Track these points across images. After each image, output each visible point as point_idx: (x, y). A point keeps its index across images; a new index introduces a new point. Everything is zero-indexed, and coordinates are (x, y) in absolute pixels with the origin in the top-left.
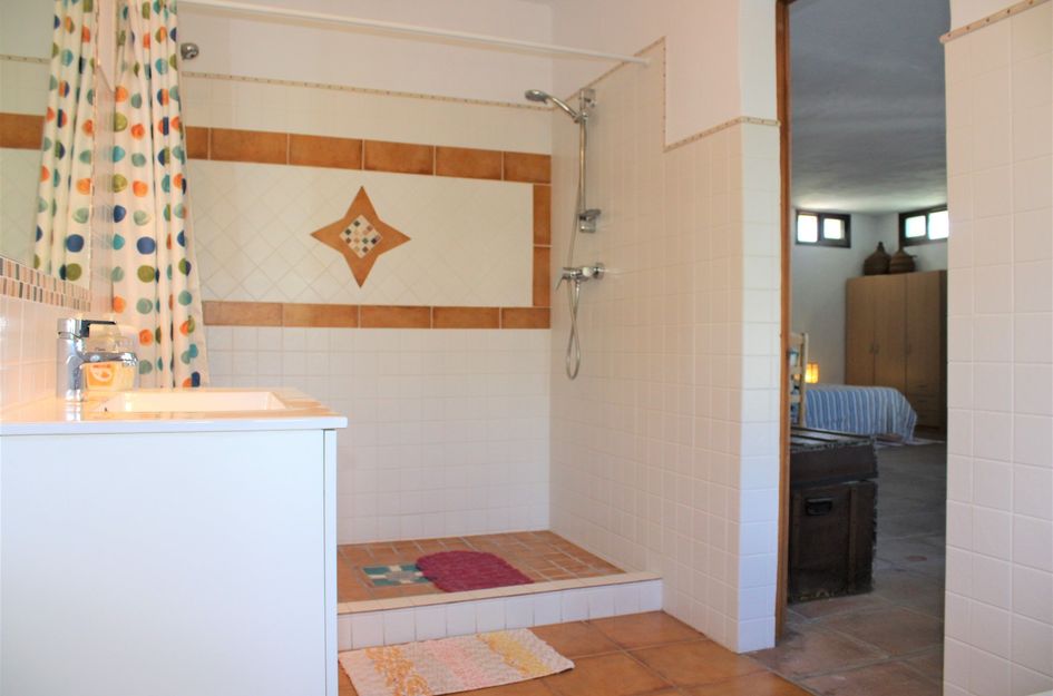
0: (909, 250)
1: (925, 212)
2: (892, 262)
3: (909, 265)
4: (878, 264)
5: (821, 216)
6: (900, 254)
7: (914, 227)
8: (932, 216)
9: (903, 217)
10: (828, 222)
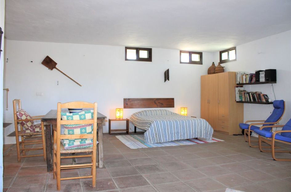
0: (222, 65)
1: (227, 51)
2: (216, 69)
3: (222, 70)
4: (213, 70)
5: (191, 53)
6: (219, 66)
7: (225, 56)
8: (230, 52)
9: (221, 52)
10: (193, 55)
